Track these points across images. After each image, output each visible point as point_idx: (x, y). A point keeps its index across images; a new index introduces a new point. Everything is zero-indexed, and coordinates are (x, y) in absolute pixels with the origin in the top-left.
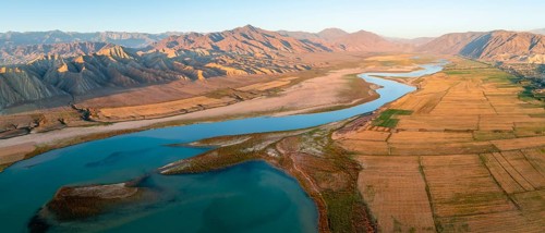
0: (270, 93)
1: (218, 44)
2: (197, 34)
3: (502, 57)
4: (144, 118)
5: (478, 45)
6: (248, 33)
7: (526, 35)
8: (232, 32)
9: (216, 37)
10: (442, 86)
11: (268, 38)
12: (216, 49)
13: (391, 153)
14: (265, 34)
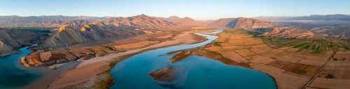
0: (170, 39)
1: (132, 21)
2: (121, 18)
3: (243, 27)
4: (135, 49)
5: (233, 23)
6: (143, 17)
7: (251, 19)
8: (136, 17)
9: (131, 19)
10: (227, 36)
11: (152, 19)
12: (132, 23)
13: (225, 51)
14: (150, 18)
